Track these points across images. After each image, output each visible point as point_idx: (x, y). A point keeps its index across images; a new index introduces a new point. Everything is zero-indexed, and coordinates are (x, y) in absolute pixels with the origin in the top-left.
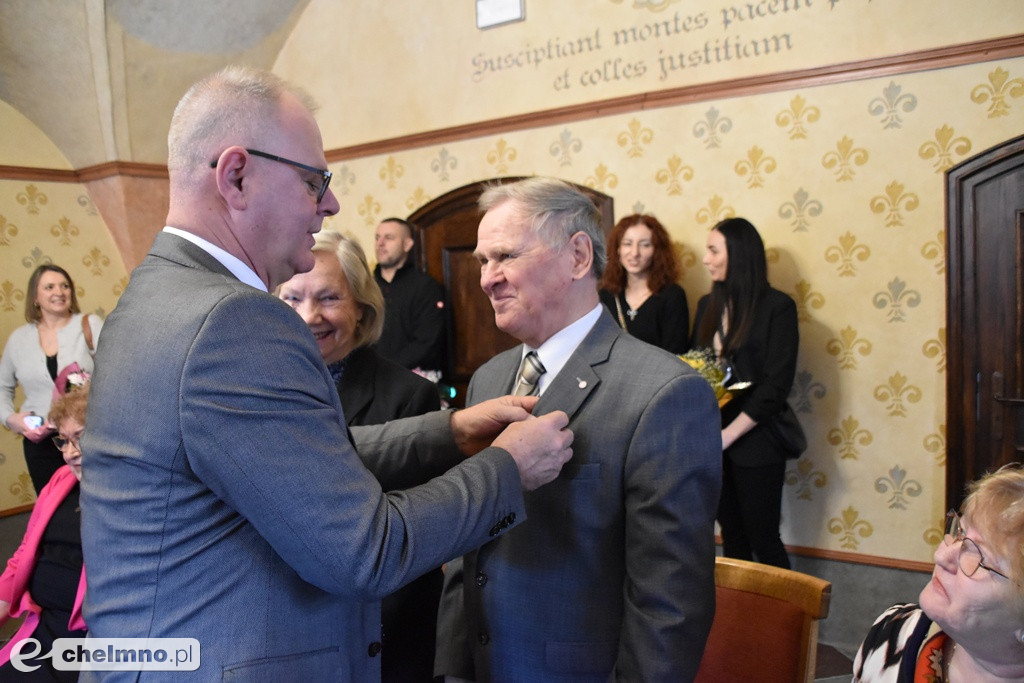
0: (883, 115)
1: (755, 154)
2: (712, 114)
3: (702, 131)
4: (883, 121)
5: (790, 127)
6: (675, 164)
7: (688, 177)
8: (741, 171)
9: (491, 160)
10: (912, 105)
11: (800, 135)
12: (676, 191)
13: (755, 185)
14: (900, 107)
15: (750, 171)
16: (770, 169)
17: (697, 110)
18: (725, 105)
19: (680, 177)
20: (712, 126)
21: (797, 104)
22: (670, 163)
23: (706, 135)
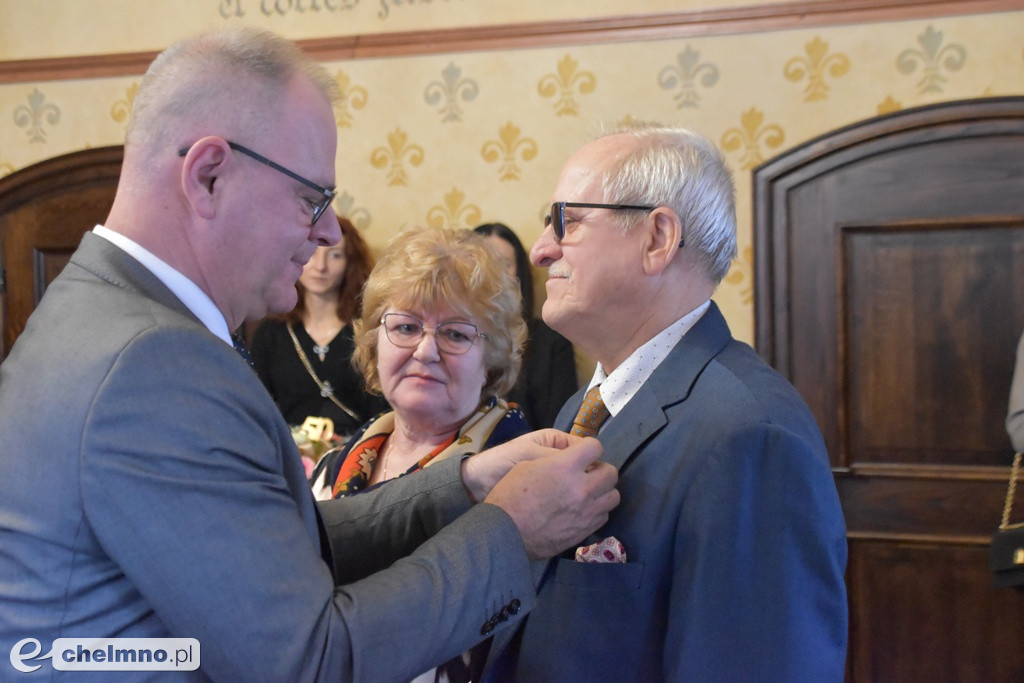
0: (677, 90)
1: (509, 133)
2: (451, 73)
3: (437, 96)
4: (677, 98)
5: (556, 98)
6: (398, 140)
7: (417, 161)
8: (490, 157)
9: (118, 117)
10: (712, 79)
11: (569, 110)
12: (399, 180)
13: (509, 176)
14: (697, 80)
15: (501, 155)
16: (530, 155)
17: (430, 66)
18: (469, 62)
19: (406, 160)
20: (450, 89)
21: (566, 68)
22: (391, 140)
23: (442, 103)
